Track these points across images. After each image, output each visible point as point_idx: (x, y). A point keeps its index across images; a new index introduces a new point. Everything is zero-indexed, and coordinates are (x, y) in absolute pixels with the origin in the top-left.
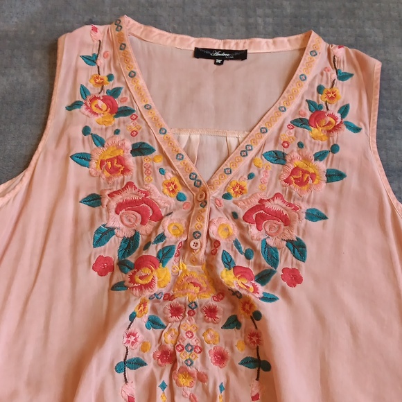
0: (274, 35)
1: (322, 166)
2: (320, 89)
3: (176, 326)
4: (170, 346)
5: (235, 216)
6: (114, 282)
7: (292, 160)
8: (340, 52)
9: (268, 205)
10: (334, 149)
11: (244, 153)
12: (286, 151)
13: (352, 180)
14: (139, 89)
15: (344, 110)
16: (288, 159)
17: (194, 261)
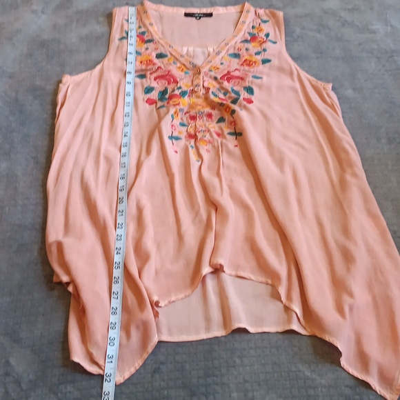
0: (226, 5)
1: (259, 58)
2: (253, 27)
3: (193, 125)
4: (193, 132)
5: (216, 79)
6: (158, 106)
7: (243, 56)
8: (261, 12)
9: (232, 74)
10: (264, 50)
11: (218, 53)
12: (240, 53)
13: (275, 62)
14: (155, 31)
15: (267, 35)
16: (241, 56)
17: (198, 97)
